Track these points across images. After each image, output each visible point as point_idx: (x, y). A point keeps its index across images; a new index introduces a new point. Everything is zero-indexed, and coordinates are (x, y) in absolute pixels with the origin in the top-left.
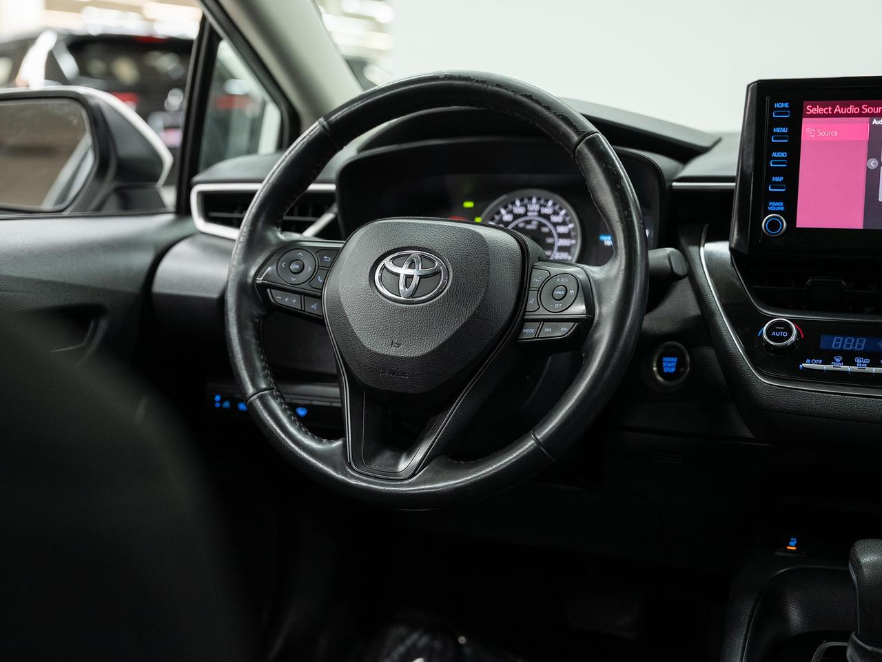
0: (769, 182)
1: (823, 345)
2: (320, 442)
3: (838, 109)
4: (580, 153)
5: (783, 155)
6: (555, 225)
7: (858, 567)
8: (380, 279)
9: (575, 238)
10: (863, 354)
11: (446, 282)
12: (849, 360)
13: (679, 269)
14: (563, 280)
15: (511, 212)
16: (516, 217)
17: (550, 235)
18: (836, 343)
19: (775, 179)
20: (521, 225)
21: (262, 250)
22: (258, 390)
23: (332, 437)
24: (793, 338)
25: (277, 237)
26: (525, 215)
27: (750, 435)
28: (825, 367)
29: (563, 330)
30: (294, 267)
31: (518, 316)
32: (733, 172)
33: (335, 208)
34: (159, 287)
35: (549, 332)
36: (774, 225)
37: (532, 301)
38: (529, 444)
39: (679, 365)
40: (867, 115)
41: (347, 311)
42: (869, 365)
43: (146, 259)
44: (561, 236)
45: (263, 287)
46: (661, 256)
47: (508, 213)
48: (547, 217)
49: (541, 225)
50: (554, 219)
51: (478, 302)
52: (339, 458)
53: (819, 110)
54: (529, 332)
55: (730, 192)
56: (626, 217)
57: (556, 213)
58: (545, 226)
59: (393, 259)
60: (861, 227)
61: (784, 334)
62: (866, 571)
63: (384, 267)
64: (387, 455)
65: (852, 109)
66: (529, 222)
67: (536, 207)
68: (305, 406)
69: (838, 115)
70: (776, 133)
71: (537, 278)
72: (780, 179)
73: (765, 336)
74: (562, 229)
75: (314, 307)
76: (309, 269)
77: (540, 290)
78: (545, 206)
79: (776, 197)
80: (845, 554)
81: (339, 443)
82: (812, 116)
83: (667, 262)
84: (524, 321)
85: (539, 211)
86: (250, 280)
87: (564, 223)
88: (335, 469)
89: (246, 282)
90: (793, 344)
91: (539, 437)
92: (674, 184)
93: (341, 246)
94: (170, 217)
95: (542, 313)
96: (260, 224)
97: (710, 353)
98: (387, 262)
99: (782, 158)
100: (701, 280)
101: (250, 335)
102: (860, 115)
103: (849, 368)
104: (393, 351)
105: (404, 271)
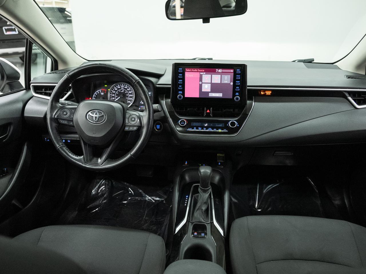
0: (179, 87)
1: (192, 125)
2: (78, 157)
3: (193, 70)
4: (135, 85)
5: (181, 80)
6: (128, 91)
7: (200, 172)
8: (89, 118)
9: (133, 94)
10: (200, 127)
11: (105, 118)
12: (197, 129)
13: (160, 109)
14: (134, 116)
15: (117, 88)
16: (118, 89)
17: (127, 93)
18: (195, 124)
19: (180, 86)
20: (120, 91)
21: (55, 109)
22: (60, 145)
23: (80, 155)
24: (186, 124)
25: (59, 105)
26: (120, 88)
27: (177, 143)
28: (192, 130)
29: (135, 128)
30: (65, 113)
31: (124, 125)
32: (170, 83)
33: (71, 90)
34: (26, 114)
35: (131, 129)
36: (180, 97)
37: (127, 121)
38: (129, 156)
39: (160, 127)
40: (199, 72)
41: (81, 126)
42: (201, 129)
43: (20, 105)
44: (130, 94)
45: (57, 119)
46: (156, 106)
47: (116, 88)
48: (126, 89)
49: (125, 91)
50: (128, 89)
51: (114, 123)
52: (83, 161)
53: (189, 70)
54: (127, 129)
55: (170, 88)
56: (147, 101)
57: (128, 88)
58: (126, 91)
59: (91, 112)
60: (199, 97)
61: (184, 123)
62: (202, 173)
63: (89, 114)
64: (95, 159)
65: (196, 70)
66: (122, 90)
67: (123, 87)
68: (70, 140)
69: (193, 72)
70: (180, 76)
71: (127, 116)
72: (181, 86)
73: (179, 123)
74: (130, 92)
75: (71, 123)
76: (69, 114)
77: (128, 118)
78: (125, 86)
79: (180, 90)
80: (198, 170)
81: (82, 157)
82: (187, 71)
83: (157, 107)
84: (125, 126)
85: (124, 88)
86: (53, 117)
87: (130, 91)
88: (83, 164)
89: (52, 118)
90: (186, 125)
91: (131, 154)
92: (157, 86)
93: (76, 107)
94: (24, 91)
95: (129, 124)
96: (54, 103)
97: (167, 124)
98: (90, 113)
99: (181, 81)
100: (164, 109)
101: (55, 131)
102: (198, 72)
103: (197, 130)
104: (94, 136)
105: (94, 115)
